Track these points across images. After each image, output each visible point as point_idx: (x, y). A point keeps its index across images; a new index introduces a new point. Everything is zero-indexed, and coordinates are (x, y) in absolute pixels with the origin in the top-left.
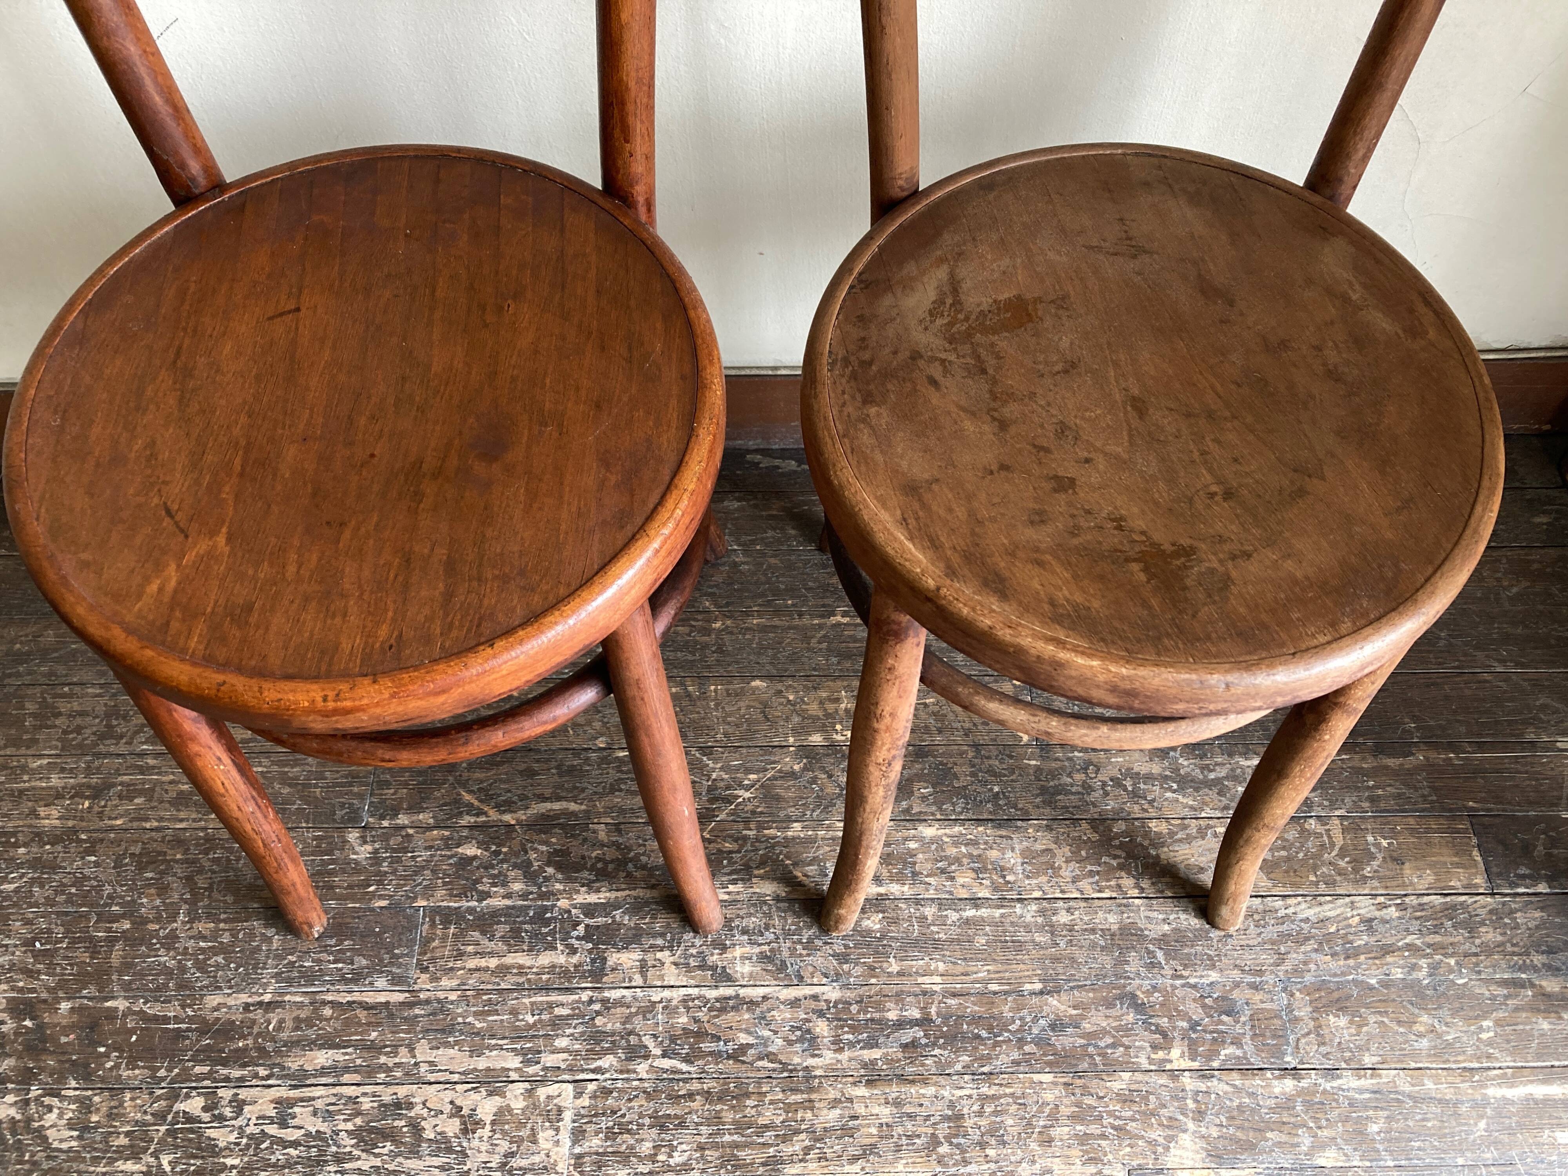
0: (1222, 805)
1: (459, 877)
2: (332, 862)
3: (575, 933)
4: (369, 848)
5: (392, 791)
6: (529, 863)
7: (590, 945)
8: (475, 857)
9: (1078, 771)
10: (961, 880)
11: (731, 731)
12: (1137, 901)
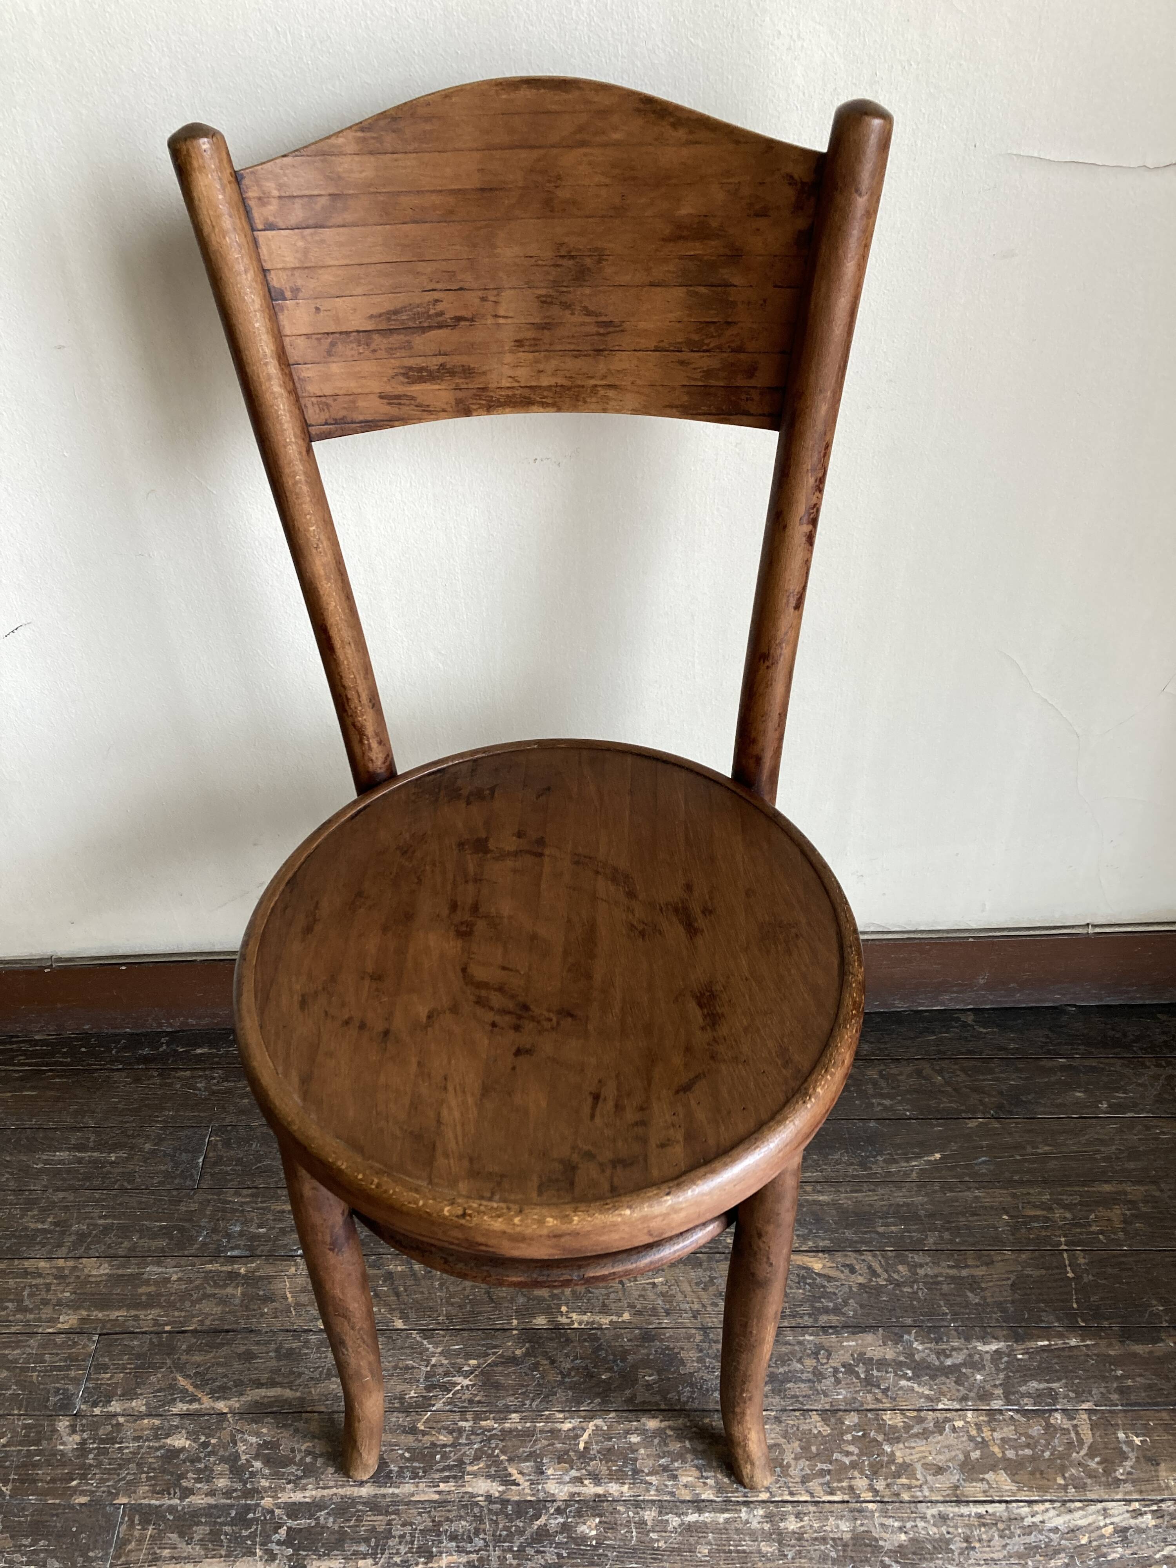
0: (960, 1395)
1: (164, 1471)
2: (39, 1453)
3: (276, 1537)
4: (77, 1438)
5: (108, 1375)
6: (237, 1456)
7: (290, 1551)
8: (183, 1449)
9: (809, 1356)
10: (684, 1480)
11: (453, 1312)
12: (871, 1506)
